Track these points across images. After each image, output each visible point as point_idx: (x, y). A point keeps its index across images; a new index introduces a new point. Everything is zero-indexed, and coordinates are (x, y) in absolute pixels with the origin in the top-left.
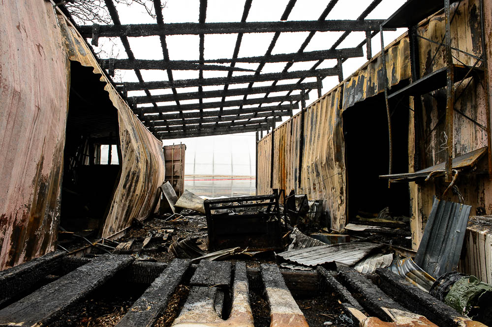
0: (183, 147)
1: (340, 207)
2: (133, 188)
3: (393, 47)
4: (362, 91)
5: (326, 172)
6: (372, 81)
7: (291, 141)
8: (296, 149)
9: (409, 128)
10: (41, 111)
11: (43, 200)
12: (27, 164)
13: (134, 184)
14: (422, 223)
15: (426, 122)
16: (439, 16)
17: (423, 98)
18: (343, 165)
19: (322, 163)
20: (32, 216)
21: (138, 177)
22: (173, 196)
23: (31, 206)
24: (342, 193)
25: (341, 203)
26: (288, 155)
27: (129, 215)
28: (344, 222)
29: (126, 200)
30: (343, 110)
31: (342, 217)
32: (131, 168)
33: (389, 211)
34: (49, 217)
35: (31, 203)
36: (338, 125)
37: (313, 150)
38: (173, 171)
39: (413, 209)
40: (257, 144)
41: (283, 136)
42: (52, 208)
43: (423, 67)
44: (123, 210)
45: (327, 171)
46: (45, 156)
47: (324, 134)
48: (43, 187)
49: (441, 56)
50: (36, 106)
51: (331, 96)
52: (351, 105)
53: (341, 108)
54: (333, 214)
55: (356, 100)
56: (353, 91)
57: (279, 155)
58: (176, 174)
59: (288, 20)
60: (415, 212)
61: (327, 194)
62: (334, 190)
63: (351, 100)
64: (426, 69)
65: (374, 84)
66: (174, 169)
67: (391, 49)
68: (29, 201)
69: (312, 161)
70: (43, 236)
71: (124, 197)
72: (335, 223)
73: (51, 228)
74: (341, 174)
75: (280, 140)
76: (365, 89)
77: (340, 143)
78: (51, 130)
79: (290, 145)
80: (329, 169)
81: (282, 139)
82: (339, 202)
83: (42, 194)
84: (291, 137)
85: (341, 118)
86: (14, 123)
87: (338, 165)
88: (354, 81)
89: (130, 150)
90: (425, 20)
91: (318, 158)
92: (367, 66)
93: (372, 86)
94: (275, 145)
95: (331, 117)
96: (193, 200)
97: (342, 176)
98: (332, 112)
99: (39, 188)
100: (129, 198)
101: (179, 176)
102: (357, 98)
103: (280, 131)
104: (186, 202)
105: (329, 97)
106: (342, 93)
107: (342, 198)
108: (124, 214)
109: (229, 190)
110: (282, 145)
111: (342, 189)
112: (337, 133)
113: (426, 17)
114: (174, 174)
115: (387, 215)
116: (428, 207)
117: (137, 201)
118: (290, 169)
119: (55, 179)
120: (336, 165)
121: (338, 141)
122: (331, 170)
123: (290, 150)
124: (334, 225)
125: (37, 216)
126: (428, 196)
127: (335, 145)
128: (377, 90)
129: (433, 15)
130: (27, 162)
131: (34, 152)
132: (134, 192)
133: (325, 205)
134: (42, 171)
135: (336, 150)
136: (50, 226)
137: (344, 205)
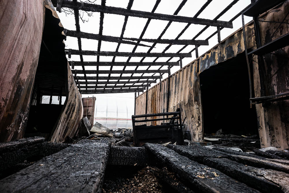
0: (94, 99)
1: (198, 128)
2: (71, 114)
3: (238, 33)
4: (215, 60)
5: (188, 109)
6: (222, 54)
7: (160, 95)
8: (164, 98)
9: (254, 75)
10: (27, 20)
11: (18, 100)
12: (9, 60)
13: (71, 112)
14: (269, 131)
15: (267, 71)
16: (276, 9)
17: (264, 57)
18: (200, 104)
19: (185, 103)
20: (7, 111)
21: (74, 108)
22: (89, 125)
23: (8, 101)
24: (199, 119)
25: (199, 126)
26: (158, 103)
27: (66, 133)
28: (201, 136)
29: (66, 122)
30: (200, 72)
31: (200, 134)
32: (72, 101)
33: (222, 131)
34: (20, 118)
35: (8, 99)
36: (196, 82)
37: (178, 97)
38: (87, 112)
39: (260, 123)
40: (135, 99)
41: (154, 93)
42: (23, 111)
43: (263, 40)
44: (63, 129)
45: (189, 107)
46: (25, 63)
47: (186, 87)
48: (19, 89)
49: (278, 31)
50: (23, 12)
51: (190, 66)
52: (206, 68)
53: (198, 71)
54: (193, 132)
55: (211, 65)
56: (207, 61)
57: (152, 103)
58: (89, 114)
59: (177, 15)
60: (262, 125)
61: (188, 121)
62: (193, 118)
63: (206, 66)
64: (265, 41)
65: (223, 55)
66: (88, 111)
67: (237, 34)
68: (7, 96)
69: (177, 103)
70: (13, 133)
71: (65, 120)
72: (194, 138)
73: (20, 128)
74: (199, 108)
75: (152, 95)
76: (217, 58)
77: (198, 91)
78: (32, 44)
79: (160, 97)
80: (190, 106)
81: (154, 94)
82: (197, 125)
83: (17, 95)
84: (160, 93)
85: (198, 77)
86: (3, 14)
87: (197, 103)
88: (208, 56)
89: (72, 89)
90: (265, 13)
91: (182, 100)
92: (218, 46)
93: (222, 56)
94: (148, 98)
95: (190, 77)
96: (101, 128)
97: (199, 110)
98: (191, 75)
99: (16, 89)
100: (68, 121)
101: (91, 115)
102: (212, 64)
103: (152, 90)
104: (96, 129)
105: (188, 67)
106: (198, 64)
107: (199, 122)
108: (63, 132)
109: (115, 126)
110: (154, 97)
111: (199, 117)
112: (195, 86)
113: (266, 11)
114: (88, 114)
115: (220, 134)
116: (273, 120)
117: (72, 125)
118: (159, 110)
119: (28, 87)
120: (195, 103)
121: (196, 90)
122: (191, 107)
123: (160, 99)
124: (194, 139)
125: (11, 113)
126: (272, 114)
127: (195, 92)
128: (226, 58)
129: (271, 9)
130: (10, 59)
131: (17, 53)
132: (71, 117)
133: (187, 127)
134: (21, 75)
135: (195, 95)
136: (20, 126)
137: (201, 127)
